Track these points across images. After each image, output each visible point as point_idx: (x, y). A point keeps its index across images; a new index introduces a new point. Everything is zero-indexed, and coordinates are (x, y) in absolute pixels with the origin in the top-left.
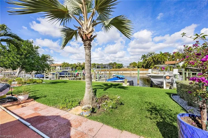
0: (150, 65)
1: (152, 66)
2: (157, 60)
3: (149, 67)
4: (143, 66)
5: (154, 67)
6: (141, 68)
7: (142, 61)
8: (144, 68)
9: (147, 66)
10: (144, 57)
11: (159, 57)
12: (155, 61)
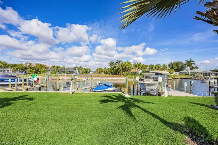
0: (119, 72)
1: (121, 73)
2: (125, 67)
3: (119, 73)
4: (111, 72)
5: (122, 74)
6: (110, 74)
7: (109, 67)
8: (112, 74)
9: (116, 73)
10: (112, 64)
11: (127, 65)
12: (123, 69)
